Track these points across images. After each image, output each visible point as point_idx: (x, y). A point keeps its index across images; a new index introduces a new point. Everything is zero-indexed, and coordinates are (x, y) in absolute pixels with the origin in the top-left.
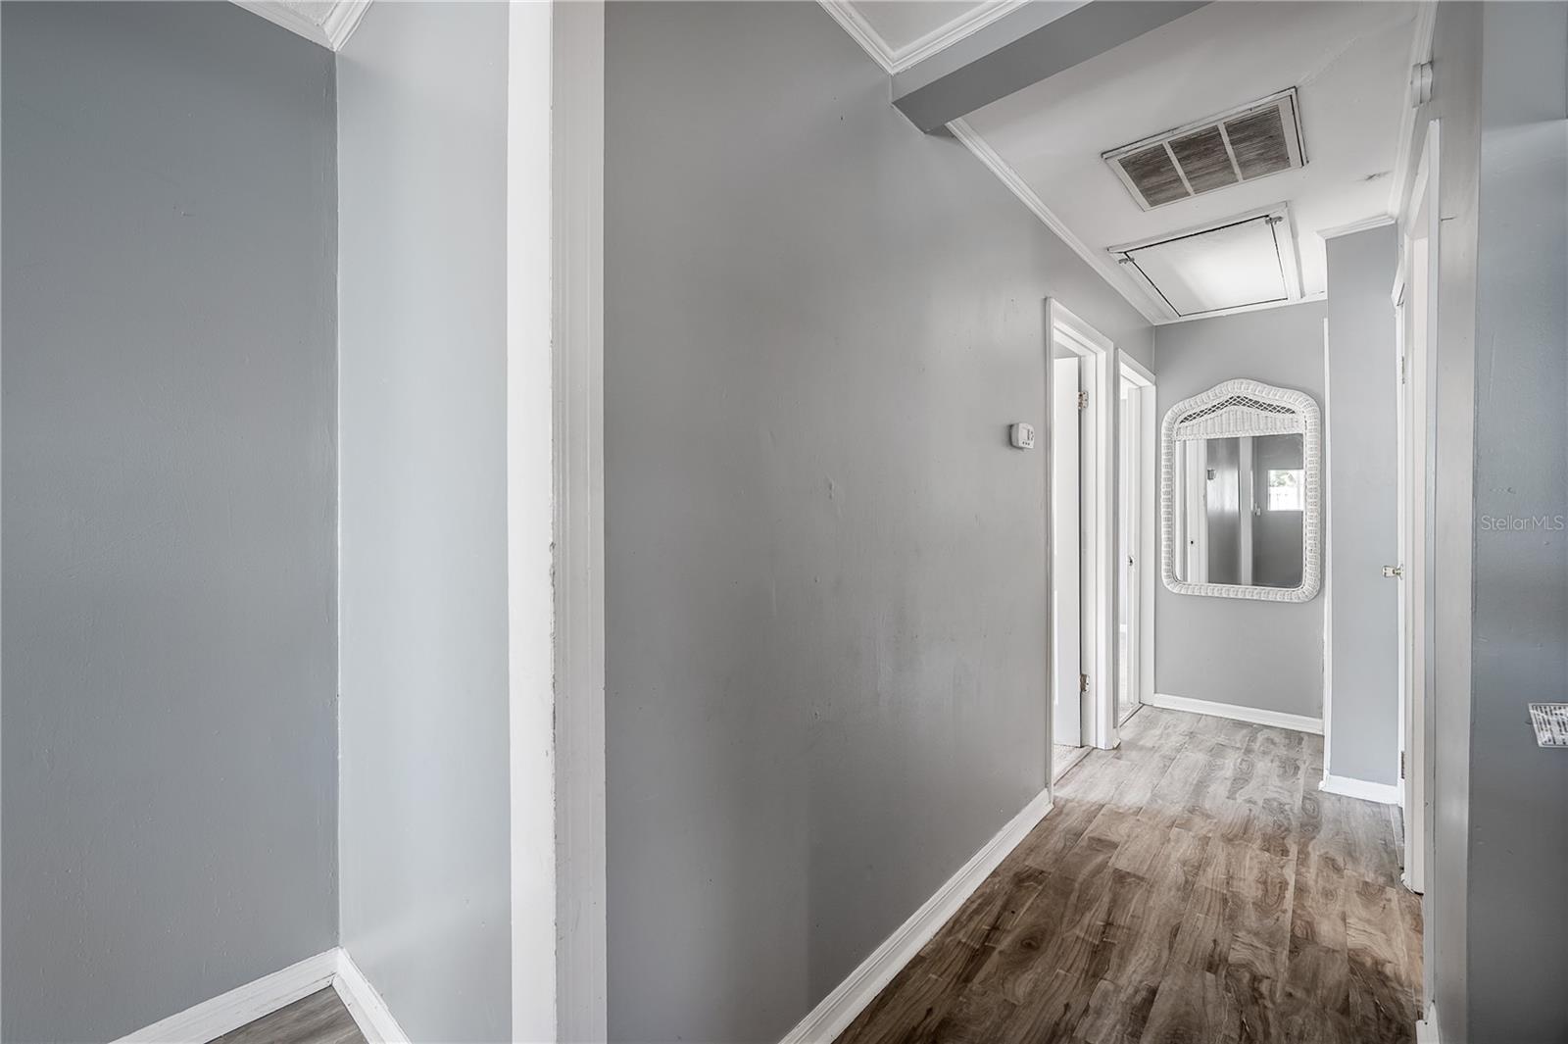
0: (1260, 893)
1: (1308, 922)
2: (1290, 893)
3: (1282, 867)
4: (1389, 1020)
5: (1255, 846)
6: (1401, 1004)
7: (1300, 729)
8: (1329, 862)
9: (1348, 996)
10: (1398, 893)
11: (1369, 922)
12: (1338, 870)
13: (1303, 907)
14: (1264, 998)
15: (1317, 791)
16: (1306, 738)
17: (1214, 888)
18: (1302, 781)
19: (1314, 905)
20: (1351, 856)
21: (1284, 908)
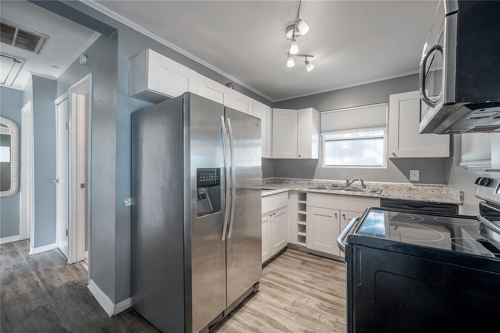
0: (30, 289)
1: (50, 286)
2: (40, 283)
3: (33, 279)
4: (81, 290)
5: (20, 279)
6: (83, 286)
7: (10, 242)
8: (46, 270)
9: (70, 293)
10: (69, 266)
11: (66, 276)
12: (50, 270)
13: (47, 284)
14: (50, 309)
15: (29, 255)
16: (14, 243)
17: (12, 298)
18: (22, 255)
19: (49, 281)
20: (52, 265)
21: (41, 288)
